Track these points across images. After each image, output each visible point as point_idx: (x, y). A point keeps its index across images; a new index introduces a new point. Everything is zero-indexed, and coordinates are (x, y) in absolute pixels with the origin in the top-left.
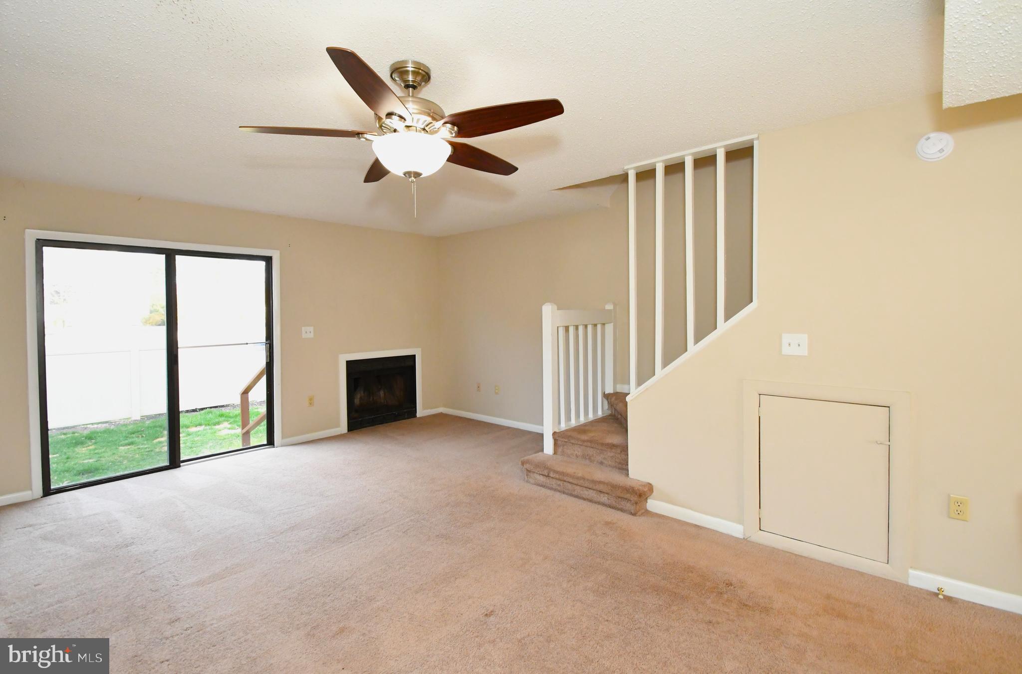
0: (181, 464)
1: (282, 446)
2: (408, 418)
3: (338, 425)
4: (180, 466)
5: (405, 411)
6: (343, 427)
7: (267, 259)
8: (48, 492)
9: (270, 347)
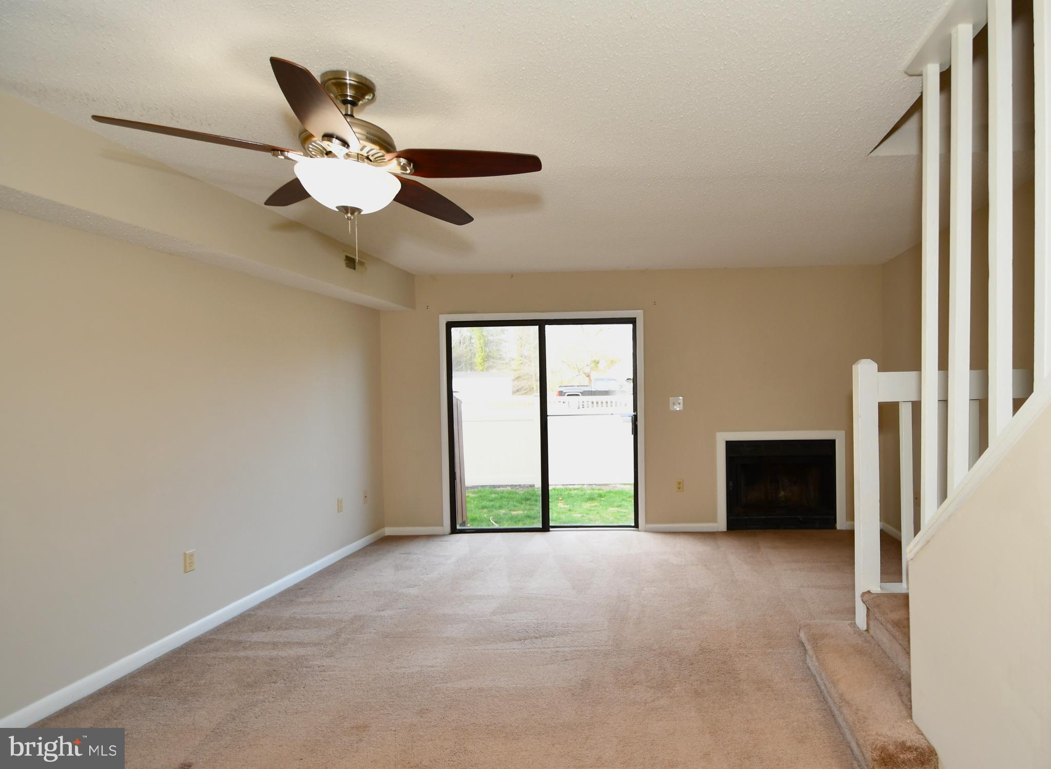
0: (551, 529)
1: (645, 531)
2: (820, 528)
3: (714, 520)
4: (549, 531)
5: (818, 517)
6: (721, 523)
7: (632, 321)
8: (454, 531)
9: (635, 419)
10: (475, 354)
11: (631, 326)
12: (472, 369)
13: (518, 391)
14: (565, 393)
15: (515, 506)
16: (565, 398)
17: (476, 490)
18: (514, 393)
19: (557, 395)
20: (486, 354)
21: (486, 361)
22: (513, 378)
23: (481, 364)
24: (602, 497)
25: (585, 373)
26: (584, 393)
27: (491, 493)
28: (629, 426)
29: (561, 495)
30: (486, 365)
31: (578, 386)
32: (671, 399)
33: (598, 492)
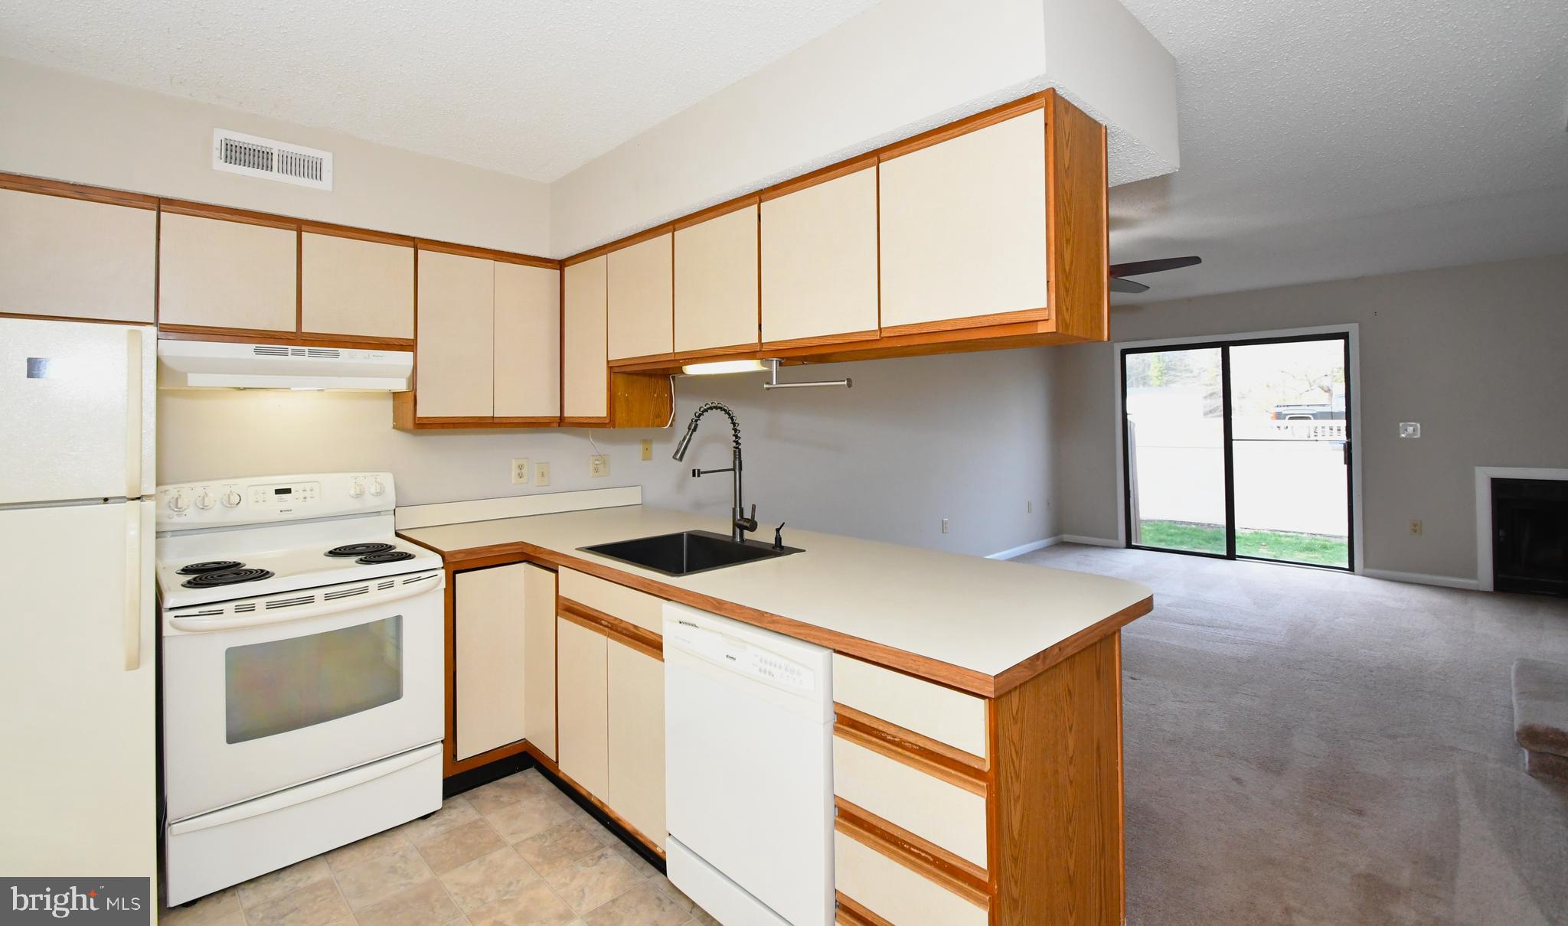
0: (1237, 559)
1: (1363, 575)
3: (1478, 575)
4: (1234, 560)
6: (1486, 580)
7: (1344, 336)
8: (1129, 545)
9: (1348, 449)
10: (1149, 365)
11: (1342, 342)
12: (1144, 384)
13: (1211, 412)
14: (1287, 415)
15: (1200, 544)
16: (1286, 422)
17: (1152, 523)
18: (1206, 414)
19: (1272, 418)
20: (1165, 364)
21: (1165, 374)
22: (1205, 395)
23: (1157, 377)
24: (1327, 549)
25: (1322, 388)
26: (1316, 416)
27: (1170, 528)
28: (1341, 455)
29: (1265, 540)
30: (1165, 379)
31: (1308, 406)
32: (1401, 424)
33: (1322, 543)
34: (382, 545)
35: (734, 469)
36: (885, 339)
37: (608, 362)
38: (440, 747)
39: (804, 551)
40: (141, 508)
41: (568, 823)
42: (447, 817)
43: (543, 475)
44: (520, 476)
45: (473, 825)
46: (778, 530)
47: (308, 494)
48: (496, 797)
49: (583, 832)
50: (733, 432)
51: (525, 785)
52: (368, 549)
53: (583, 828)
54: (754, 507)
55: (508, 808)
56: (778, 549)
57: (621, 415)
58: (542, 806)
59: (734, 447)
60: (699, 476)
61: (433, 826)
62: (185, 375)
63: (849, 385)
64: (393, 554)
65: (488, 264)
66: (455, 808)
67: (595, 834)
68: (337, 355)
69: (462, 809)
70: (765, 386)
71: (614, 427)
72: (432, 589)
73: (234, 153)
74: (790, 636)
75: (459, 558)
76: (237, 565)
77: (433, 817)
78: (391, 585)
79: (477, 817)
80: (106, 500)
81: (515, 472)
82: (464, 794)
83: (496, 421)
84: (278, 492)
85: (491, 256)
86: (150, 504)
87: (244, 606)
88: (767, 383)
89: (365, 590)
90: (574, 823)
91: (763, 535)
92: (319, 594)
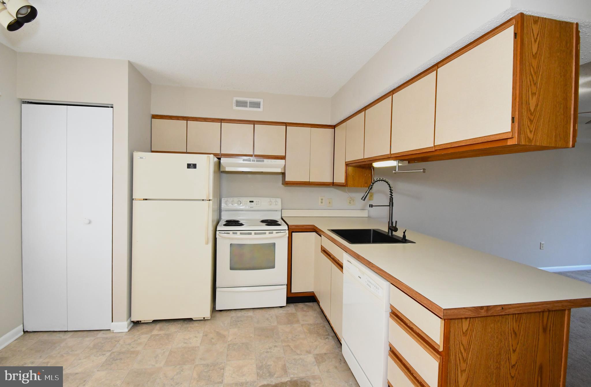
34: (275, 220)
35: (389, 206)
36: (438, 150)
37: (346, 162)
38: (285, 286)
39: (415, 243)
40: (209, 203)
41: (321, 323)
42: (287, 309)
43: (330, 203)
44: (322, 203)
45: (292, 314)
46: (404, 233)
47: (258, 203)
48: (303, 308)
49: (324, 328)
50: (390, 190)
51: (312, 307)
52: (271, 221)
53: (325, 327)
54: (396, 222)
55: (305, 312)
56: (404, 240)
57: (350, 182)
58: (315, 315)
59: (390, 197)
60: (372, 207)
61: (283, 310)
62: (225, 168)
63: (424, 172)
64: (278, 224)
65: (308, 129)
66: (290, 307)
67: (328, 330)
68: (263, 161)
69: (292, 308)
70: (393, 172)
71: (347, 187)
72: (283, 236)
73: (239, 104)
74: (377, 273)
75: (293, 227)
76: (238, 221)
77: (283, 308)
78: (272, 233)
79: (295, 312)
80: (203, 200)
81: (320, 201)
82: (294, 304)
83: (310, 183)
84: (250, 202)
85: (310, 126)
86: (211, 202)
87: (235, 232)
88: (394, 171)
89: (265, 233)
90: (323, 324)
91: (399, 234)
92: (253, 232)
